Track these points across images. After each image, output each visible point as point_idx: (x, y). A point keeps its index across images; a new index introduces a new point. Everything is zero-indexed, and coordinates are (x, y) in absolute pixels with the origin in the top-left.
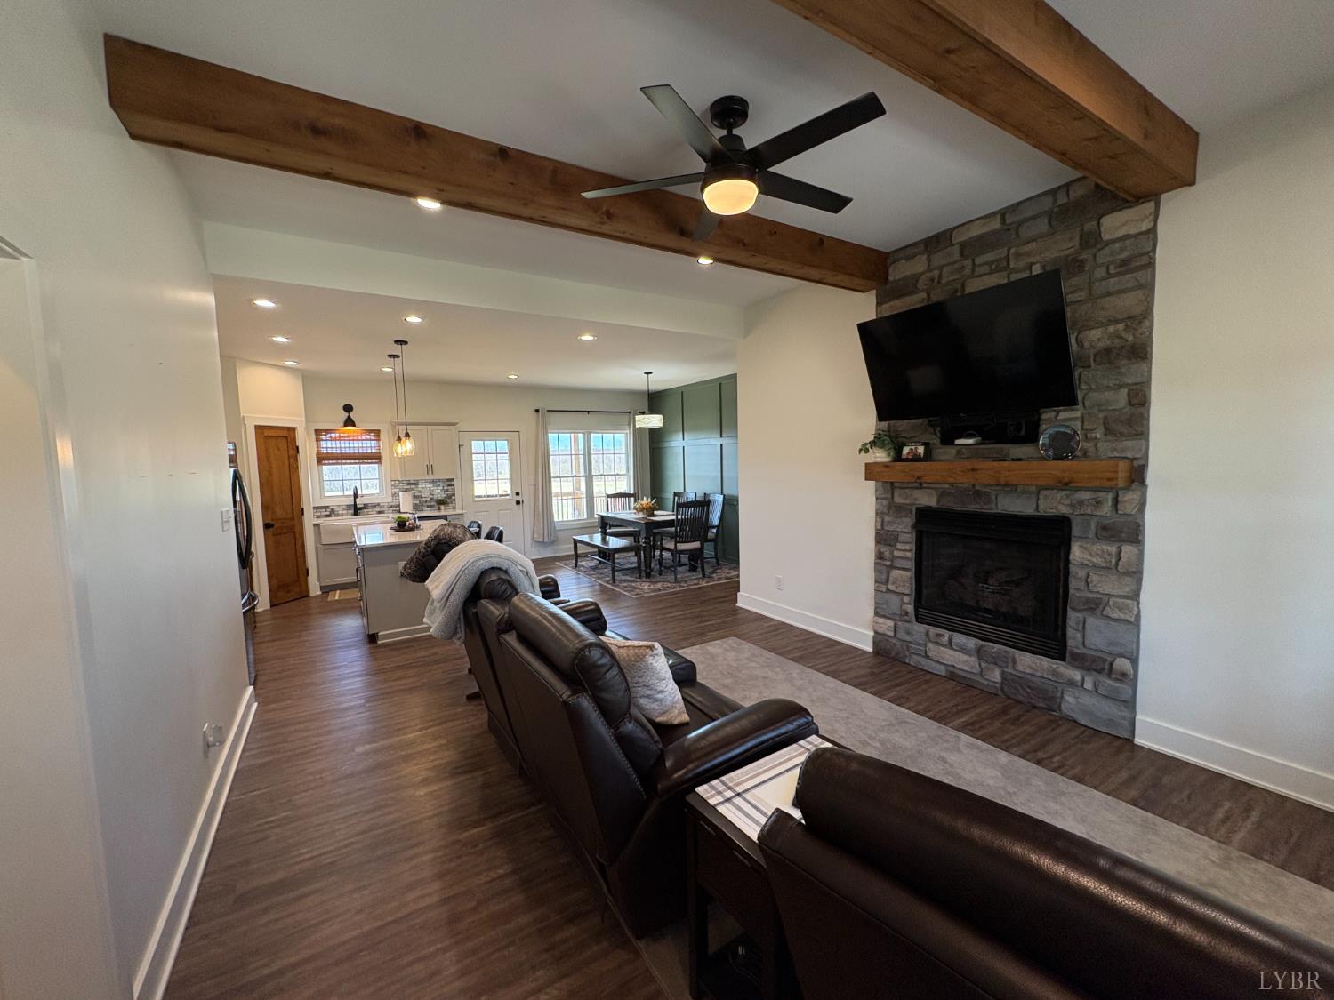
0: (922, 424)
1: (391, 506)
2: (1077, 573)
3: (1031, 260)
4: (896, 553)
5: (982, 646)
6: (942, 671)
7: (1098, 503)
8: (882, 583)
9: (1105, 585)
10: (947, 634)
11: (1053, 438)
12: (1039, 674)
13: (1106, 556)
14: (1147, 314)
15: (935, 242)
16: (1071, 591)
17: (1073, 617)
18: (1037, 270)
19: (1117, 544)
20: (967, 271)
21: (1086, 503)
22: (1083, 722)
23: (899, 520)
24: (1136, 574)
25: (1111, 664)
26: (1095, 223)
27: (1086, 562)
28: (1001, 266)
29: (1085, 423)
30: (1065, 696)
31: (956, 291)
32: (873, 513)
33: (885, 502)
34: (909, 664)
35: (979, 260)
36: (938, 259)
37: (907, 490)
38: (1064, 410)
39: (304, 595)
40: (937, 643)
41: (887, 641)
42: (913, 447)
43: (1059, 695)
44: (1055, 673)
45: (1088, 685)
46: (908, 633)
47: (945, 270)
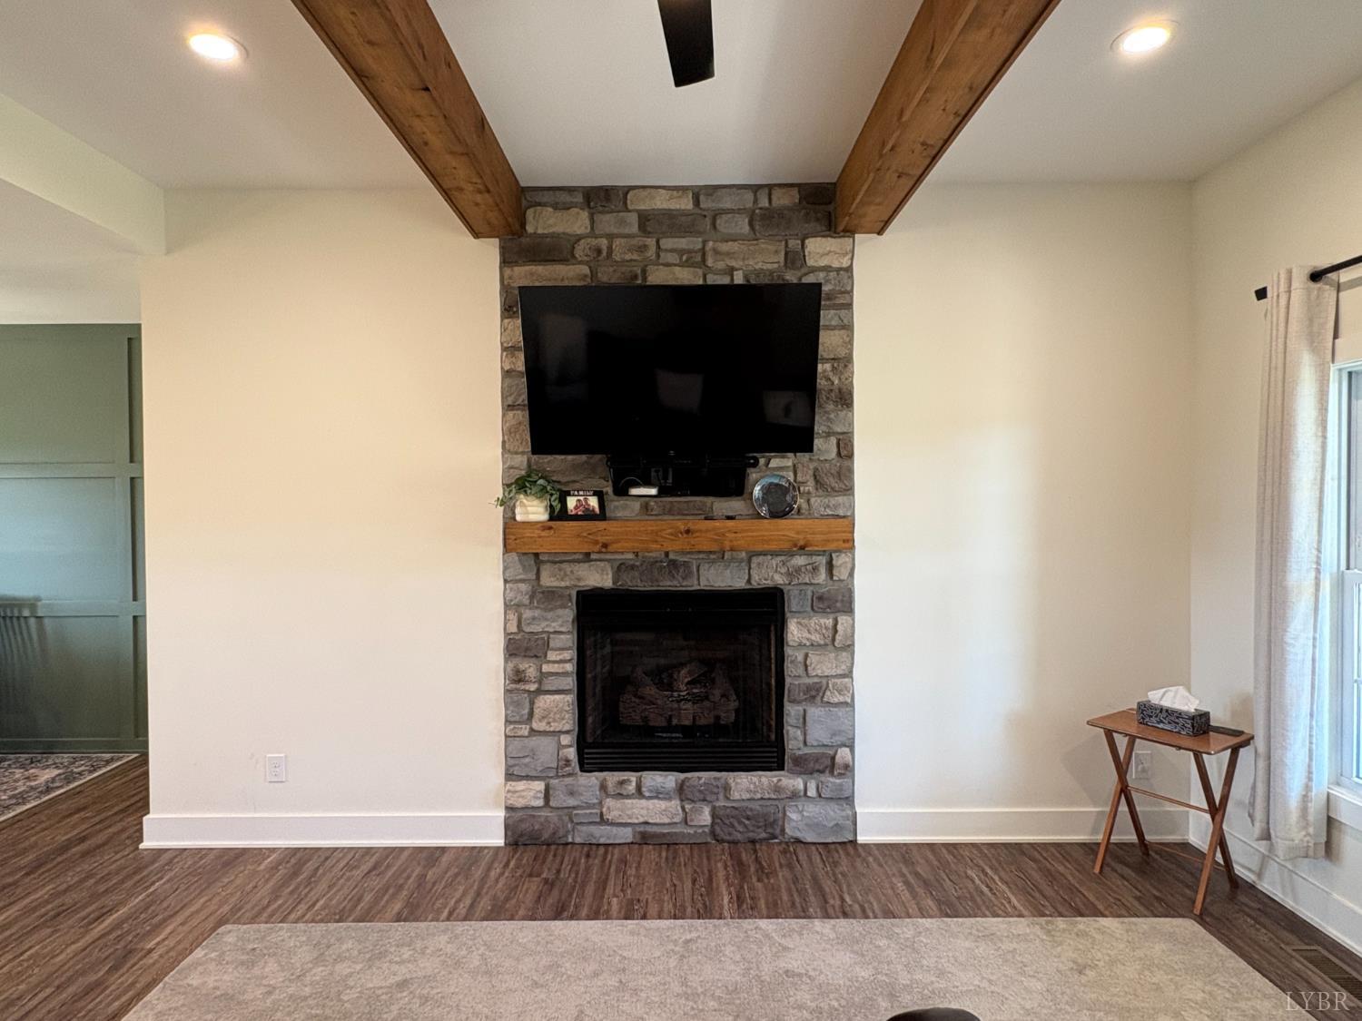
2: (796, 657)
4: (546, 668)
5: (683, 781)
6: (626, 835)
7: (815, 569)
10: (632, 777)
11: (768, 490)
12: (759, 796)
13: (824, 631)
14: (848, 360)
15: (600, 198)
16: (788, 681)
17: (792, 711)
18: (739, 279)
19: (832, 616)
20: (650, 253)
21: (803, 570)
22: (809, 840)
23: (549, 615)
24: (849, 647)
25: (833, 758)
26: (799, 242)
27: (805, 641)
28: (697, 259)
30: (788, 814)
31: (636, 277)
32: (498, 606)
33: (523, 587)
34: (572, 843)
35: (667, 243)
36: (608, 222)
37: (564, 566)
40: (620, 796)
41: (534, 816)
42: (582, 498)
43: (781, 815)
44: (777, 789)
45: (812, 792)
46: (572, 794)
47: (617, 242)
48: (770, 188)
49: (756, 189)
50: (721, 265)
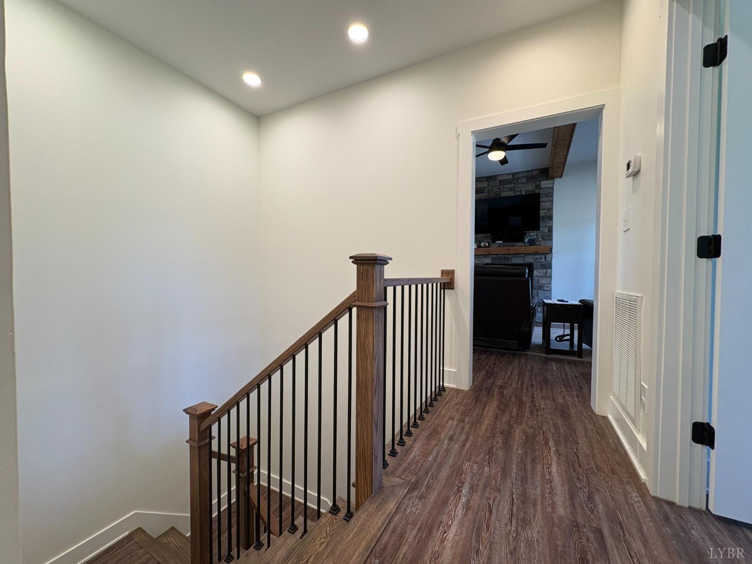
0: (488, 236)
2: (536, 279)
7: (541, 258)
9: (543, 281)
11: (529, 240)
13: (543, 273)
14: (552, 209)
19: (546, 269)
20: (502, 189)
21: (537, 258)
24: (550, 277)
26: (539, 182)
27: (538, 275)
28: (512, 190)
29: (537, 236)
31: (498, 195)
35: (505, 186)
36: (492, 184)
42: (484, 243)
47: (494, 188)
48: (532, 171)
49: (528, 171)
50: (519, 190)
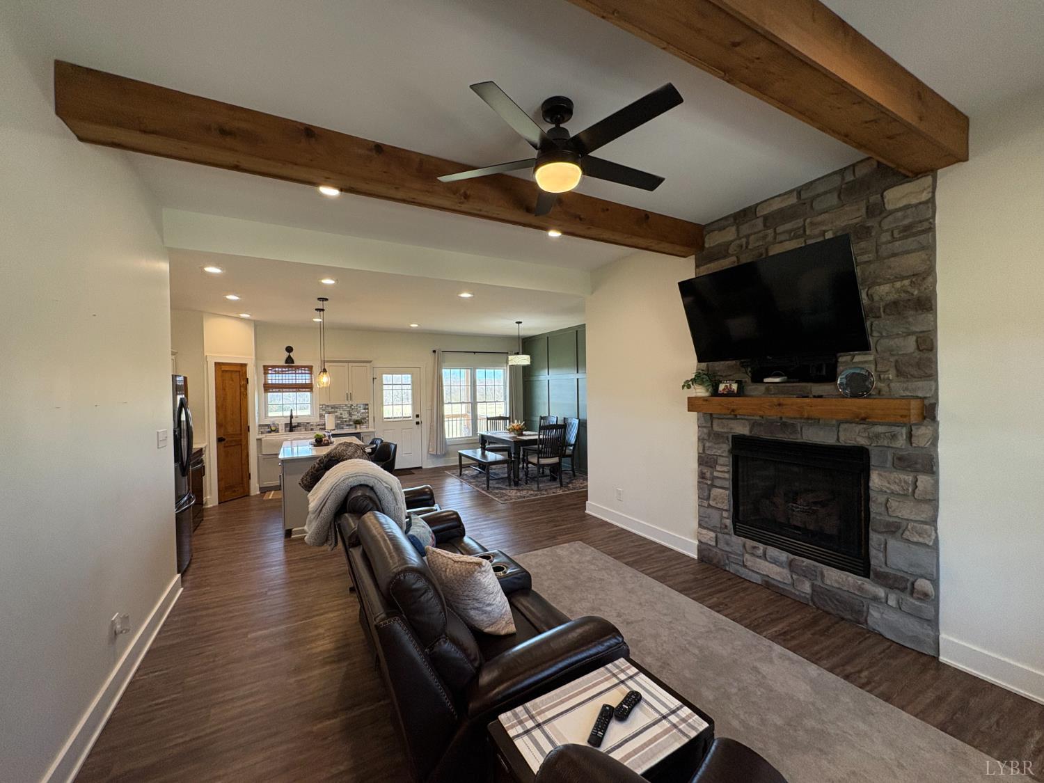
0: (736, 365)
1: (319, 425)
2: (877, 499)
3: (824, 228)
4: (716, 474)
5: (792, 560)
6: (757, 579)
7: (894, 437)
8: (704, 499)
9: (904, 511)
10: (761, 547)
11: (851, 378)
12: (845, 588)
13: (903, 484)
14: (930, 271)
15: (743, 216)
16: (872, 515)
17: (875, 538)
18: (829, 235)
19: (912, 474)
20: (770, 238)
21: (882, 436)
22: (888, 636)
23: (716, 446)
24: (932, 501)
25: (913, 584)
26: (879, 196)
27: (884, 489)
28: (800, 233)
29: (878, 366)
30: (871, 611)
31: (761, 255)
32: (695, 439)
33: (705, 430)
34: (729, 571)
35: (780, 229)
36: (745, 229)
37: (723, 420)
38: (859, 354)
39: (247, 494)
40: (753, 554)
41: (710, 550)
42: (728, 385)
43: (865, 608)
44: (860, 589)
45: (892, 602)
46: (728, 544)
47: (752, 238)
48: (854, 166)
49: (842, 172)
50: (816, 231)
